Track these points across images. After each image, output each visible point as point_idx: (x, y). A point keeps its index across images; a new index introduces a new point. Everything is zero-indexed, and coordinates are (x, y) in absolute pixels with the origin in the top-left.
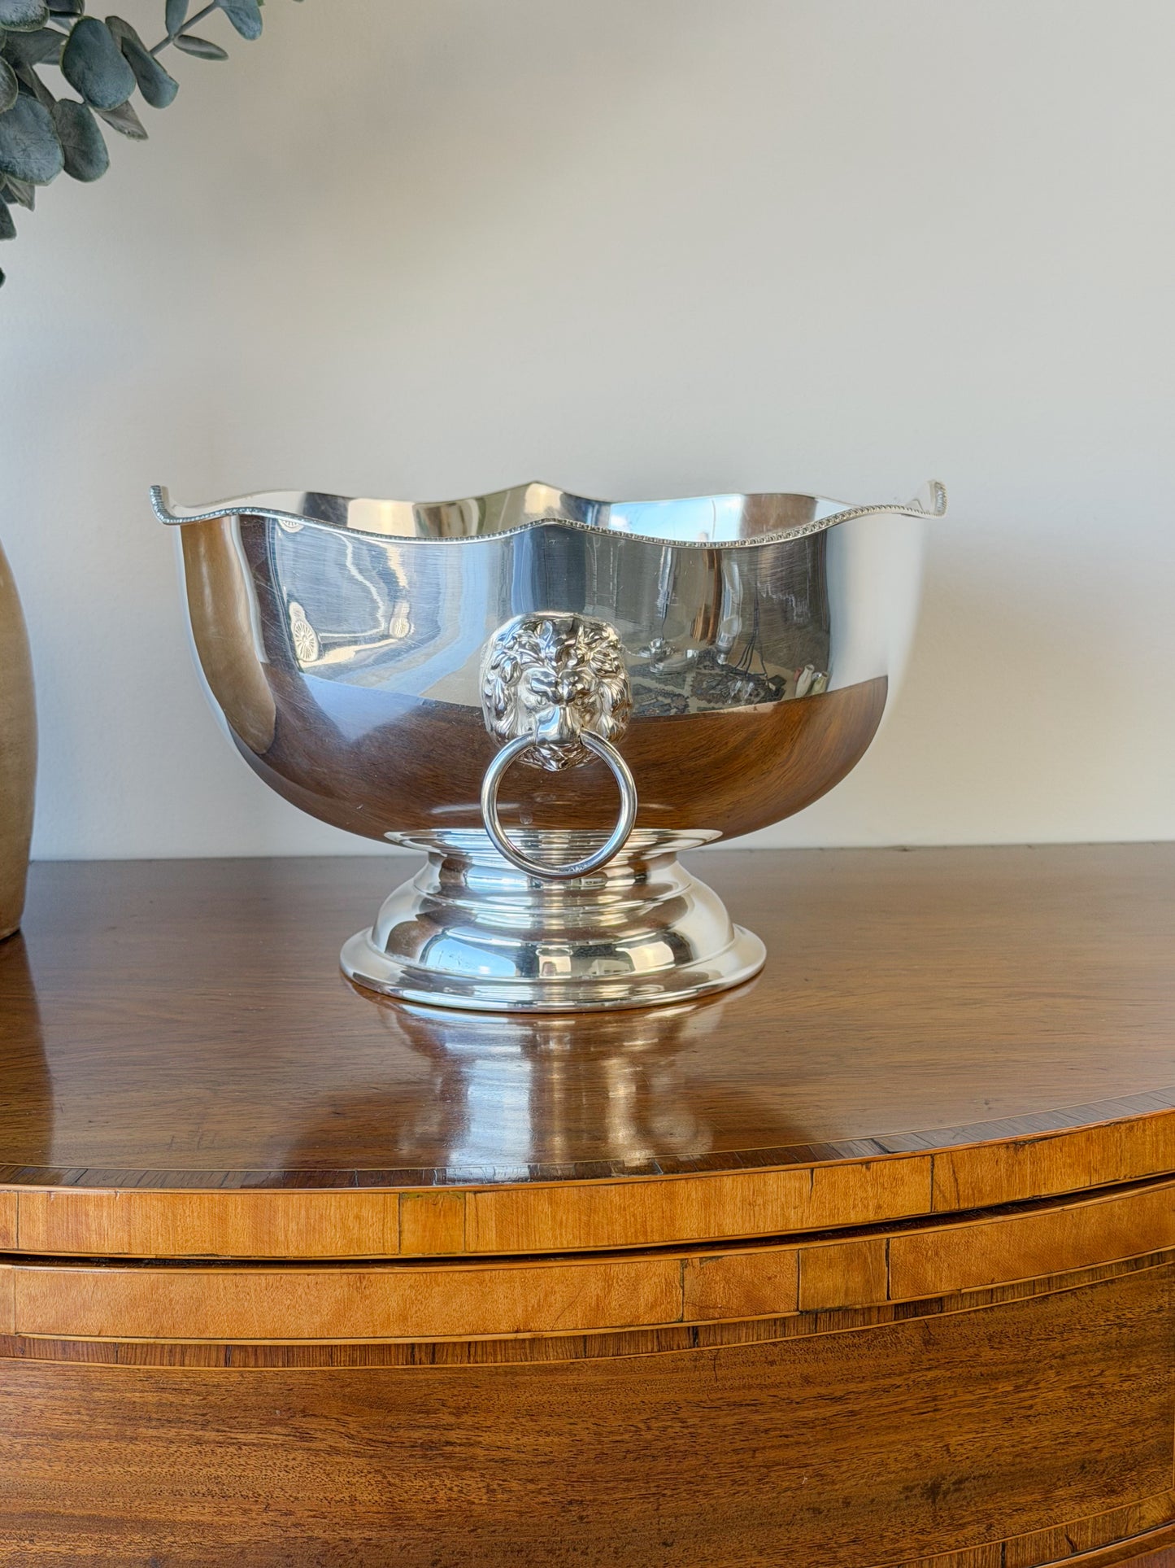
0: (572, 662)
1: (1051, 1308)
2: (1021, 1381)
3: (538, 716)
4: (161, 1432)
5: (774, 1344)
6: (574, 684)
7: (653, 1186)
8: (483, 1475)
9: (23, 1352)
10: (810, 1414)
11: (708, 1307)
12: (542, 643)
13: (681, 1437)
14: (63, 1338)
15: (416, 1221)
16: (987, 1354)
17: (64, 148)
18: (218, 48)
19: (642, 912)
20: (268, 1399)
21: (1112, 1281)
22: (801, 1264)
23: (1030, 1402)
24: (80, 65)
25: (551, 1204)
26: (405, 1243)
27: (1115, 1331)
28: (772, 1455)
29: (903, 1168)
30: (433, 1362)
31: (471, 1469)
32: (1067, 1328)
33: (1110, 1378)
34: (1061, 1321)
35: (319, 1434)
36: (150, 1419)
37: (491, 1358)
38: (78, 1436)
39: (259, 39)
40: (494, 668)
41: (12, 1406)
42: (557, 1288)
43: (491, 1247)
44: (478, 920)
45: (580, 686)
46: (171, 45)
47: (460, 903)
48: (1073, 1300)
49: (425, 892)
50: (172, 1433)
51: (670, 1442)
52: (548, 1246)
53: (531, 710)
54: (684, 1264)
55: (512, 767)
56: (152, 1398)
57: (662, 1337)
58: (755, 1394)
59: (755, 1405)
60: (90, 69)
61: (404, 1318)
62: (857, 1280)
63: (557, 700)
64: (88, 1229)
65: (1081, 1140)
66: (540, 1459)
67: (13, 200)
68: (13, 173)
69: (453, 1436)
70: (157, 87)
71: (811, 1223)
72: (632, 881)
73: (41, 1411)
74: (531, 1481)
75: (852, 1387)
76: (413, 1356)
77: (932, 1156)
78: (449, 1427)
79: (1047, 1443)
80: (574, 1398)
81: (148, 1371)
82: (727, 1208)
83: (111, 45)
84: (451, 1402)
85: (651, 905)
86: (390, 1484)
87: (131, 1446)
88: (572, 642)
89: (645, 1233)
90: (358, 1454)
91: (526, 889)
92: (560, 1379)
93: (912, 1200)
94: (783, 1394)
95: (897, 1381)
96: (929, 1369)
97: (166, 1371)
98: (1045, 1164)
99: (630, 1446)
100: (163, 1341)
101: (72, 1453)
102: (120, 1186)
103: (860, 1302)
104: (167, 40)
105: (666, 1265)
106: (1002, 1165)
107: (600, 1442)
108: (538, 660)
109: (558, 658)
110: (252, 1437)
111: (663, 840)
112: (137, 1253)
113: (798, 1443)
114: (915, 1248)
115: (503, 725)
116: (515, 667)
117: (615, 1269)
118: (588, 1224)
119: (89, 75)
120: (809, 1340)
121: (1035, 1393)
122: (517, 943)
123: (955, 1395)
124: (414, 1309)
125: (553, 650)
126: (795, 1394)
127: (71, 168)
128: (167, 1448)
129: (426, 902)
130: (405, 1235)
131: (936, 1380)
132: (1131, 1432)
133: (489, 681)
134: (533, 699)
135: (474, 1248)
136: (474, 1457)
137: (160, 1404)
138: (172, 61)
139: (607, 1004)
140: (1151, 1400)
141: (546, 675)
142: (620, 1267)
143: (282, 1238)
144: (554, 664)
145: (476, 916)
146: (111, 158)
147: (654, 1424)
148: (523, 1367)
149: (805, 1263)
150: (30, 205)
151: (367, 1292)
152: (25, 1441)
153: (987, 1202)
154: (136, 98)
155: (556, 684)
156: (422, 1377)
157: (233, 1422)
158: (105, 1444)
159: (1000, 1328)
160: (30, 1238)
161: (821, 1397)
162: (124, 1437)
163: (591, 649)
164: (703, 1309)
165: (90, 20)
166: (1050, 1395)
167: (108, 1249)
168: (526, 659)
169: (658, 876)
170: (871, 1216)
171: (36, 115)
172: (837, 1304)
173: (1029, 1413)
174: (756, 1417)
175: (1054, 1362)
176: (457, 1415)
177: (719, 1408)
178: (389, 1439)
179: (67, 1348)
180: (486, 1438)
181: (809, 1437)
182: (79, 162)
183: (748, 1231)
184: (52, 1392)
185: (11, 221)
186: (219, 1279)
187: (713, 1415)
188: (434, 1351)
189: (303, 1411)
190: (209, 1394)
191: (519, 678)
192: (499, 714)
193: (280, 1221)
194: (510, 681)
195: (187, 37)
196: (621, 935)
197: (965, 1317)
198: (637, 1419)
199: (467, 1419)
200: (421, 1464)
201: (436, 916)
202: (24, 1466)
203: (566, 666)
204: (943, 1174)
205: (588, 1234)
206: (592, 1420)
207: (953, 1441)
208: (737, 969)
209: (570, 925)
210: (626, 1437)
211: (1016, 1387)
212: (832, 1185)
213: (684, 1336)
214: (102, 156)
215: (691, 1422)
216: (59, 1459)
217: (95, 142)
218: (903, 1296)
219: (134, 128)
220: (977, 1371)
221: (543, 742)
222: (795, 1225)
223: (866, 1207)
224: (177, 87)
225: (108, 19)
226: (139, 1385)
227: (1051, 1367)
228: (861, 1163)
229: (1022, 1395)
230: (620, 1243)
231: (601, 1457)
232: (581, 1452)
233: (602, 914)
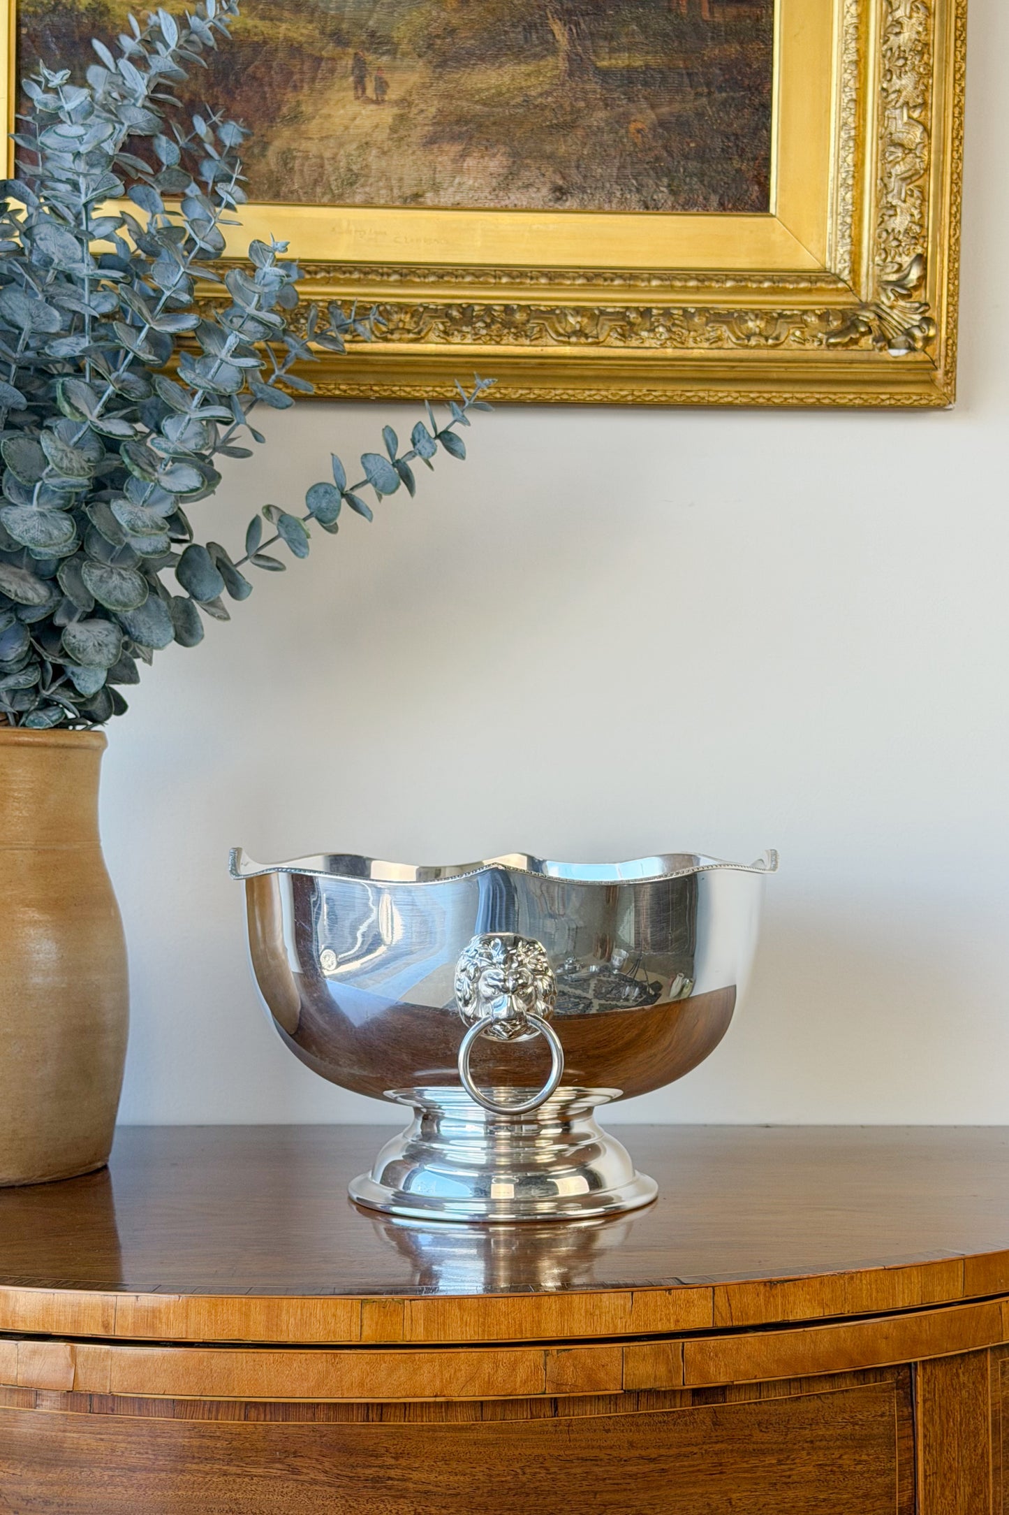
0: (515, 965)
1: (802, 1406)
2: (781, 1457)
3: (492, 1002)
4: (201, 1467)
5: (609, 1417)
6: (516, 980)
7: (526, 1299)
8: (412, 1502)
9: (113, 1410)
10: (634, 1469)
11: (562, 1384)
12: (494, 953)
13: (546, 1481)
14: (140, 1396)
15: (372, 1319)
16: (758, 1436)
17: (175, 626)
18: (280, 563)
19: (568, 1154)
20: (272, 1444)
21: (847, 1391)
22: (624, 1357)
23: (788, 1473)
24: (188, 573)
25: (460, 1309)
26: (364, 1334)
27: (850, 1427)
28: (607, 1497)
29: (694, 1294)
30: (381, 1421)
31: (404, 1497)
32: (814, 1422)
33: (847, 1461)
34: (810, 1416)
35: (305, 1470)
36: (193, 1457)
37: (419, 1419)
38: (146, 1469)
39: (307, 558)
40: (463, 971)
41: (103, 1449)
42: (462, 1367)
43: (419, 1336)
44: (448, 1158)
45: (520, 981)
46: (248, 562)
47: (435, 1145)
48: (819, 1402)
49: (410, 1140)
50: (208, 1468)
51: (538, 1484)
52: (458, 1339)
53: (488, 999)
54: (547, 1354)
55: (478, 1041)
56: (196, 1442)
57: (533, 1403)
58: (596, 1452)
59: (595, 1460)
60: (195, 576)
61: (362, 1384)
62: (662, 1370)
63: (506, 990)
64: (161, 1322)
65: (816, 1284)
66: (451, 1492)
67: (138, 656)
68: (141, 643)
69: (392, 1473)
70: (238, 588)
71: (631, 1330)
72: (560, 1130)
73: (123, 1452)
74: (444, 1507)
75: (662, 1451)
76: (368, 1416)
77: (713, 1287)
78: (390, 1467)
79: (802, 1504)
80: (473, 1449)
81: (194, 1423)
82: (576, 1316)
83: (210, 562)
84: (392, 1450)
85: (574, 1149)
86: (350, 1506)
87: (181, 1477)
88: (514, 951)
89: (521, 1332)
90: (330, 1485)
91: (483, 1135)
92: (465, 1435)
93: (700, 1317)
94: (614, 1453)
95: (695, 1449)
96: (716, 1443)
97: (206, 1424)
98: (791, 1299)
99: (512, 1485)
100: (205, 1398)
101: (142, 1482)
102: (183, 1293)
103: (664, 1385)
104: (246, 559)
105: (535, 1353)
106: (761, 1297)
107: (491, 1482)
108: (493, 964)
109: (505, 962)
110: (260, 1471)
111: (581, 1096)
112: (191, 1338)
113: (625, 1490)
114: (701, 1350)
115: (469, 1010)
116: (477, 969)
117: (500, 1356)
118: (484, 1324)
119: (195, 581)
120: (633, 1416)
121: (792, 1466)
122: (475, 1174)
123: (735, 1463)
124: (369, 1378)
125: (502, 957)
126: (624, 1454)
127: (179, 639)
128: (204, 1478)
129: (412, 1146)
130: (364, 1327)
131: (722, 1451)
132: (864, 1502)
133: (459, 980)
134: (489, 991)
135: (409, 1338)
136: (406, 1489)
137: (200, 1447)
138: (248, 571)
139: (539, 1217)
140: (879, 1480)
141: (498, 974)
142: (504, 1354)
143: (284, 1328)
144: (502, 966)
145: (445, 1155)
146: (206, 632)
147: (528, 1470)
148: (440, 1426)
149: (627, 1357)
150: (150, 662)
151: (339, 1366)
152: (111, 1473)
153: (751, 1322)
154: (225, 595)
155: (504, 981)
156: (373, 1431)
157: (248, 1460)
158: (163, 1475)
159: (766, 1417)
160: (122, 1327)
161: (642, 1458)
162: (176, 1470)
163: (528, 956)
164: (559, 1385)
165: (196, 546)
166: (803, 1469)
167: (172, 1335)
168: (484, 964)
169: (579, 1127)
170: (671, 1327)
171: (158, 606)
172: (648, 1386)
173: (788, 1480)
174: (596, 1469)
175: (806, 1445)
176: (396, 1458)
177: (571, 1461)
178: (351, 1475)
179: (142, 1404)
180: (415, 1476)
181: (633, 1486)
182: (185, 635)
183: (590, 1333)
184: (130, 1439)
185: (137, 673)
186: (241, 1356)
187: (567, 1465)
188: (382, 1409)
189: (295, 1453)
190: (233, 1439)
191: (479, 978)
192: (466, 1003)
193: (284, 1317)
194: (474, 980)
195: (260, 556)
196: (550, 1169)
197: (742, 1407)
198: (516, 1466)
199: (403, 1462)
200: (371, 1493)
201: (416, 1155)
202: (109, 1491)
203: (510, 968)
204: (721, 1300)
205: (484, 1331)
206: (487, 1466)
207: (734, 1496)
208: (637, 1195)
209: (515, 1162)
210: (509, 1478)
211: (779, 1460)
212: (646, 1304)
213: (548, 1404)
214: (200, 631)
215: (552, 1470)
216: (132, 1486)
217: (195, 623)
218: (694, 1382)
219: (221, 613)
220: (751, 1447)
221: (497, 1021)
222: (621, 1330)
223: (669, 1320)
224: (251, 588)
225: (209, 545)
226: (187, 1434)
227: (803, 1449)
228: (666, 1290)
229: (783, 1467)
230: (504, 1337)
231: (491, 1493)
232: (478, 1488)
233: (537, 1154)
